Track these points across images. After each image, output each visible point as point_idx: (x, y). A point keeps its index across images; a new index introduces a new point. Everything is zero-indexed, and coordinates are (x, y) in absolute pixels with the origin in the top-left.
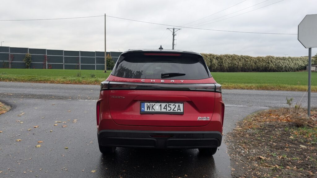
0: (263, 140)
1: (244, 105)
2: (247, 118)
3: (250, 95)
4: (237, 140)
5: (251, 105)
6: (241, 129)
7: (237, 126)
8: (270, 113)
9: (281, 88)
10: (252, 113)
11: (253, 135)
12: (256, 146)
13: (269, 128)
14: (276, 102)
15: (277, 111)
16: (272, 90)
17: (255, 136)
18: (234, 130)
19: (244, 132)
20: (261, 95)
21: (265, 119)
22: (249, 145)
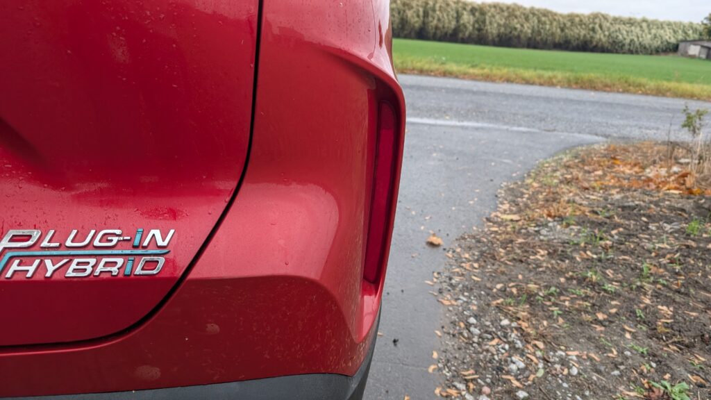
0: (611, 281)
1: (529, 127)
2: (539, 172)
3: (548, 100)
4: (494, 277)
5: (551, 127)
6: (515, 217)
7: (502, 203)
8: (612, 157)
9: (630, 85)
10: (556, 154)
11: (564, 256)
12: (581, 324)
13: (624, 218)
14: (622, 122)
15: (631, 149)
16: (605, 91)
17: (572, 259)
18: (488, 220)
19: (528, 234)
20: (580, 102)
21: (600, 177)
22: (550, 317)
